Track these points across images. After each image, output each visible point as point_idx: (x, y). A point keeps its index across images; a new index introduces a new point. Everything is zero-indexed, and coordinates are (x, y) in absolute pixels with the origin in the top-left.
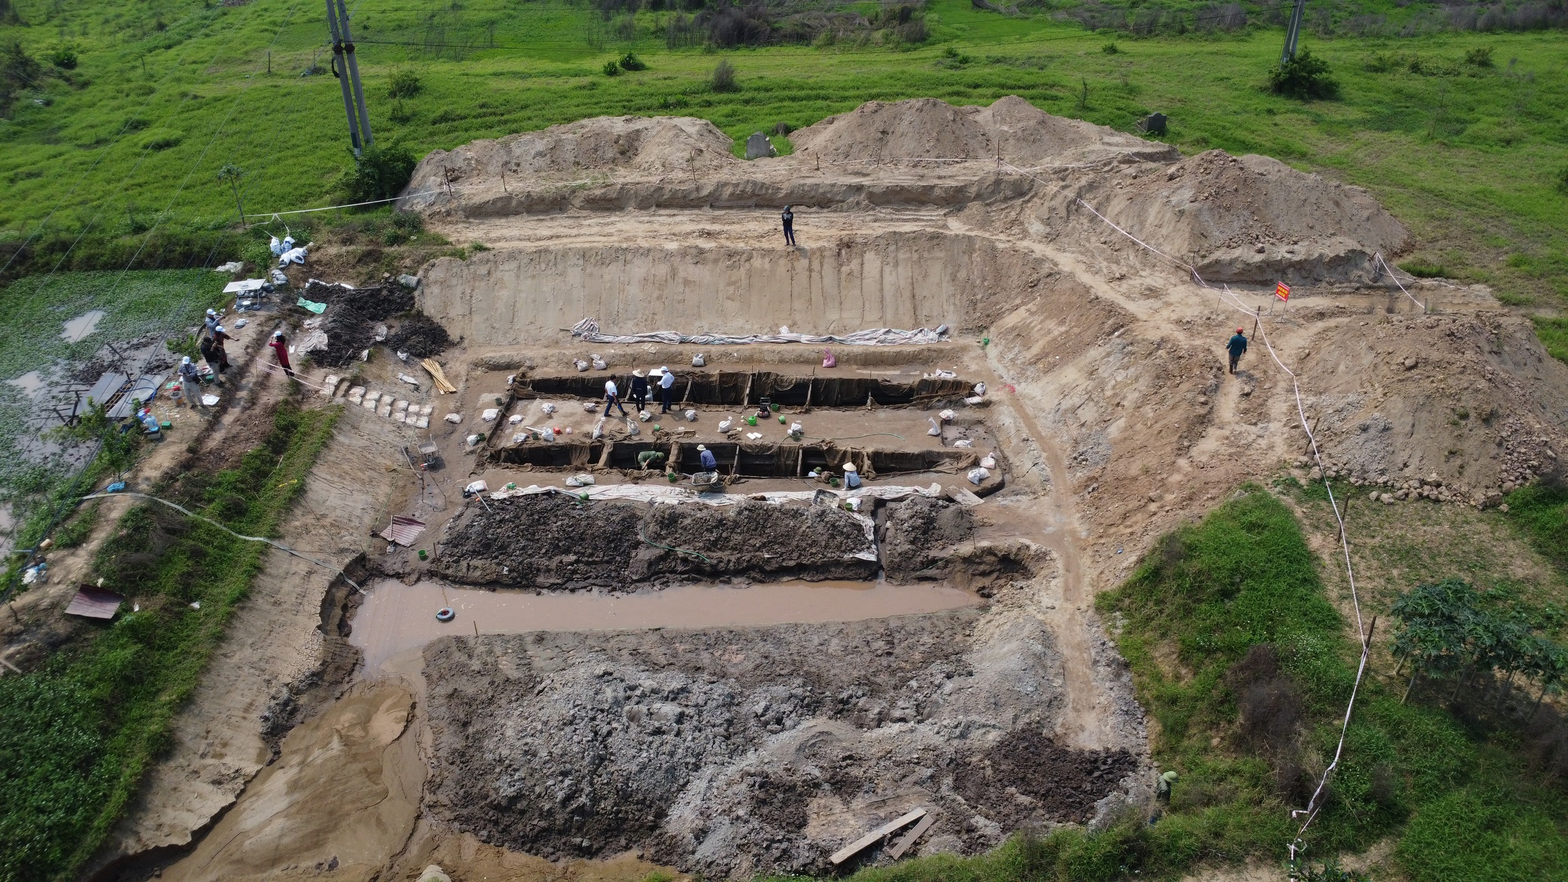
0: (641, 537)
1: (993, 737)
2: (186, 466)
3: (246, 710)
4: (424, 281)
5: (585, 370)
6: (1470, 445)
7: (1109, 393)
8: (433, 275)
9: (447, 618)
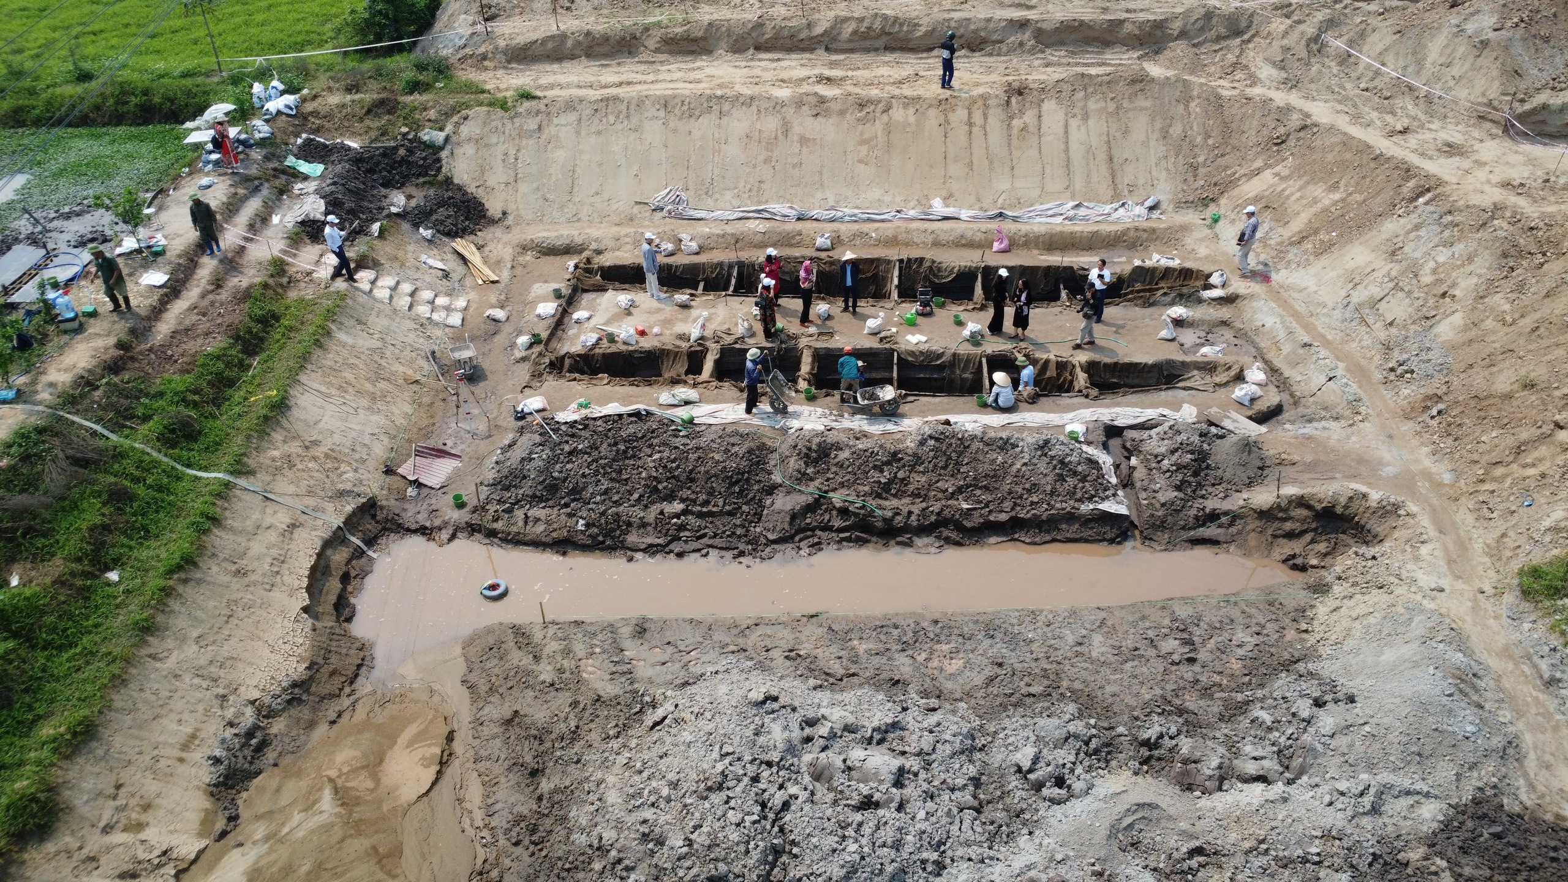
0: (777, 478)
1: (1430, 814)
2: (113, 367)
3: (185, 747)
4: (454, 139)
5: (671, 254)
7: (1427, 279)
8: (465, 130)
9: (496, 594)
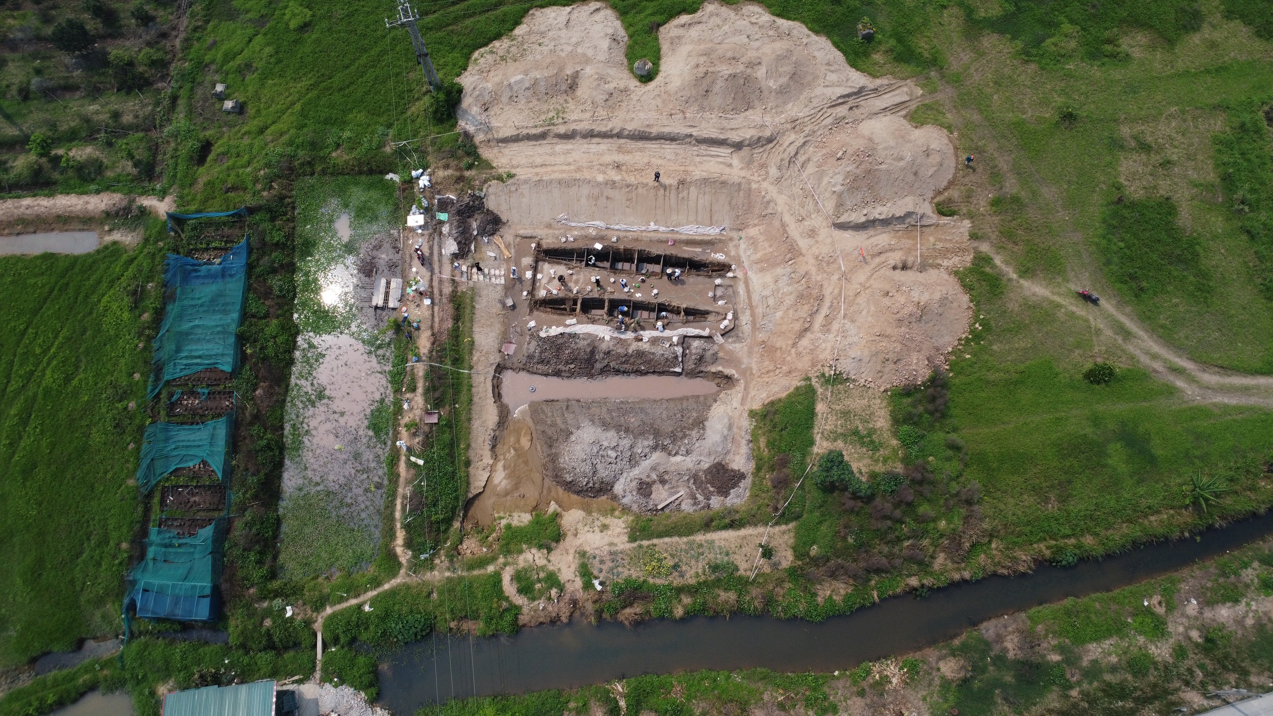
0: (597, 357)
2: (433, 344)
3: (484, 443)
4: (487, 194)
5: (565, 242)
6: (886, 370)
8: (490, 190)
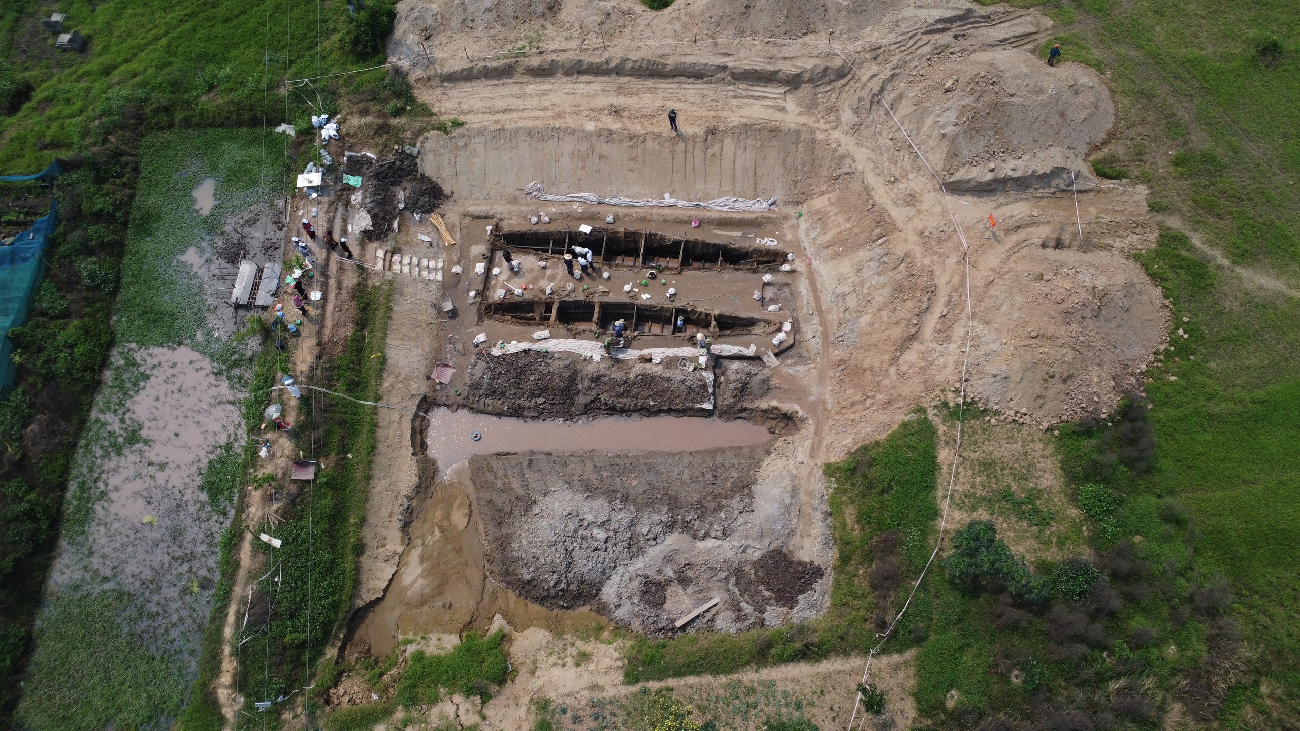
0: (580, 387)
1: (757, 555)
2: (319, 357)
3: (390, 517)
4: (422, 151)
5: (537, 223)
6: (1050, 394)
7: (866, 291)
9: (478, 438)
